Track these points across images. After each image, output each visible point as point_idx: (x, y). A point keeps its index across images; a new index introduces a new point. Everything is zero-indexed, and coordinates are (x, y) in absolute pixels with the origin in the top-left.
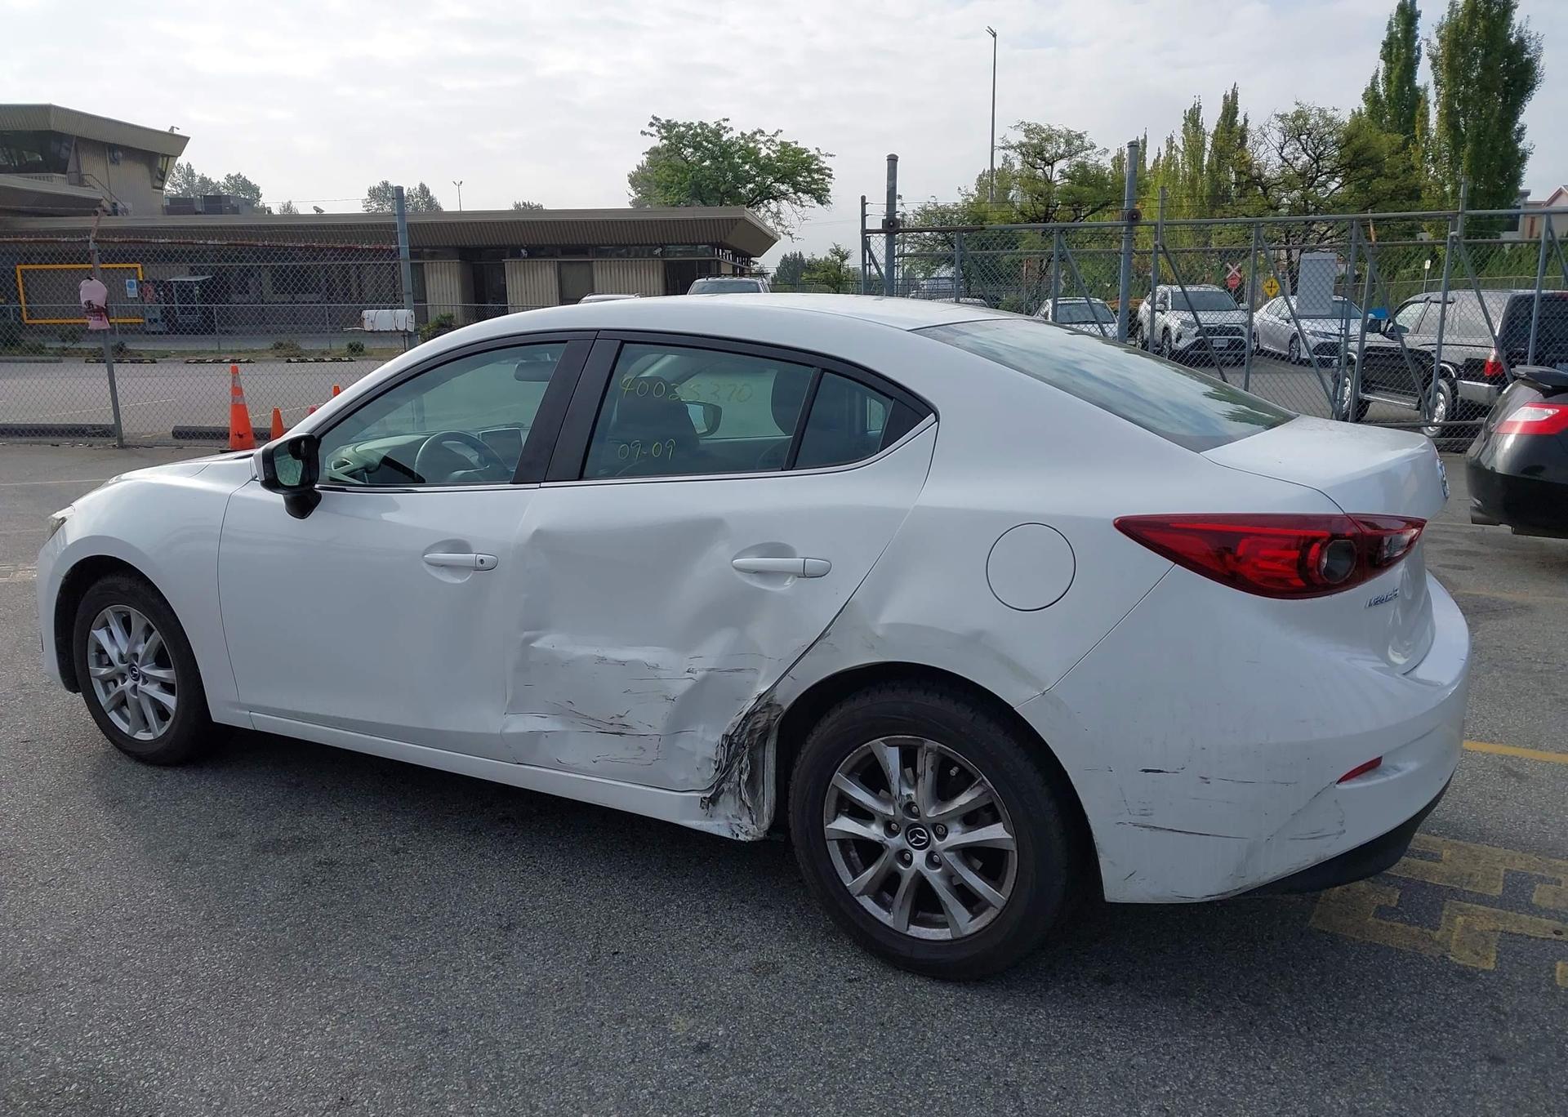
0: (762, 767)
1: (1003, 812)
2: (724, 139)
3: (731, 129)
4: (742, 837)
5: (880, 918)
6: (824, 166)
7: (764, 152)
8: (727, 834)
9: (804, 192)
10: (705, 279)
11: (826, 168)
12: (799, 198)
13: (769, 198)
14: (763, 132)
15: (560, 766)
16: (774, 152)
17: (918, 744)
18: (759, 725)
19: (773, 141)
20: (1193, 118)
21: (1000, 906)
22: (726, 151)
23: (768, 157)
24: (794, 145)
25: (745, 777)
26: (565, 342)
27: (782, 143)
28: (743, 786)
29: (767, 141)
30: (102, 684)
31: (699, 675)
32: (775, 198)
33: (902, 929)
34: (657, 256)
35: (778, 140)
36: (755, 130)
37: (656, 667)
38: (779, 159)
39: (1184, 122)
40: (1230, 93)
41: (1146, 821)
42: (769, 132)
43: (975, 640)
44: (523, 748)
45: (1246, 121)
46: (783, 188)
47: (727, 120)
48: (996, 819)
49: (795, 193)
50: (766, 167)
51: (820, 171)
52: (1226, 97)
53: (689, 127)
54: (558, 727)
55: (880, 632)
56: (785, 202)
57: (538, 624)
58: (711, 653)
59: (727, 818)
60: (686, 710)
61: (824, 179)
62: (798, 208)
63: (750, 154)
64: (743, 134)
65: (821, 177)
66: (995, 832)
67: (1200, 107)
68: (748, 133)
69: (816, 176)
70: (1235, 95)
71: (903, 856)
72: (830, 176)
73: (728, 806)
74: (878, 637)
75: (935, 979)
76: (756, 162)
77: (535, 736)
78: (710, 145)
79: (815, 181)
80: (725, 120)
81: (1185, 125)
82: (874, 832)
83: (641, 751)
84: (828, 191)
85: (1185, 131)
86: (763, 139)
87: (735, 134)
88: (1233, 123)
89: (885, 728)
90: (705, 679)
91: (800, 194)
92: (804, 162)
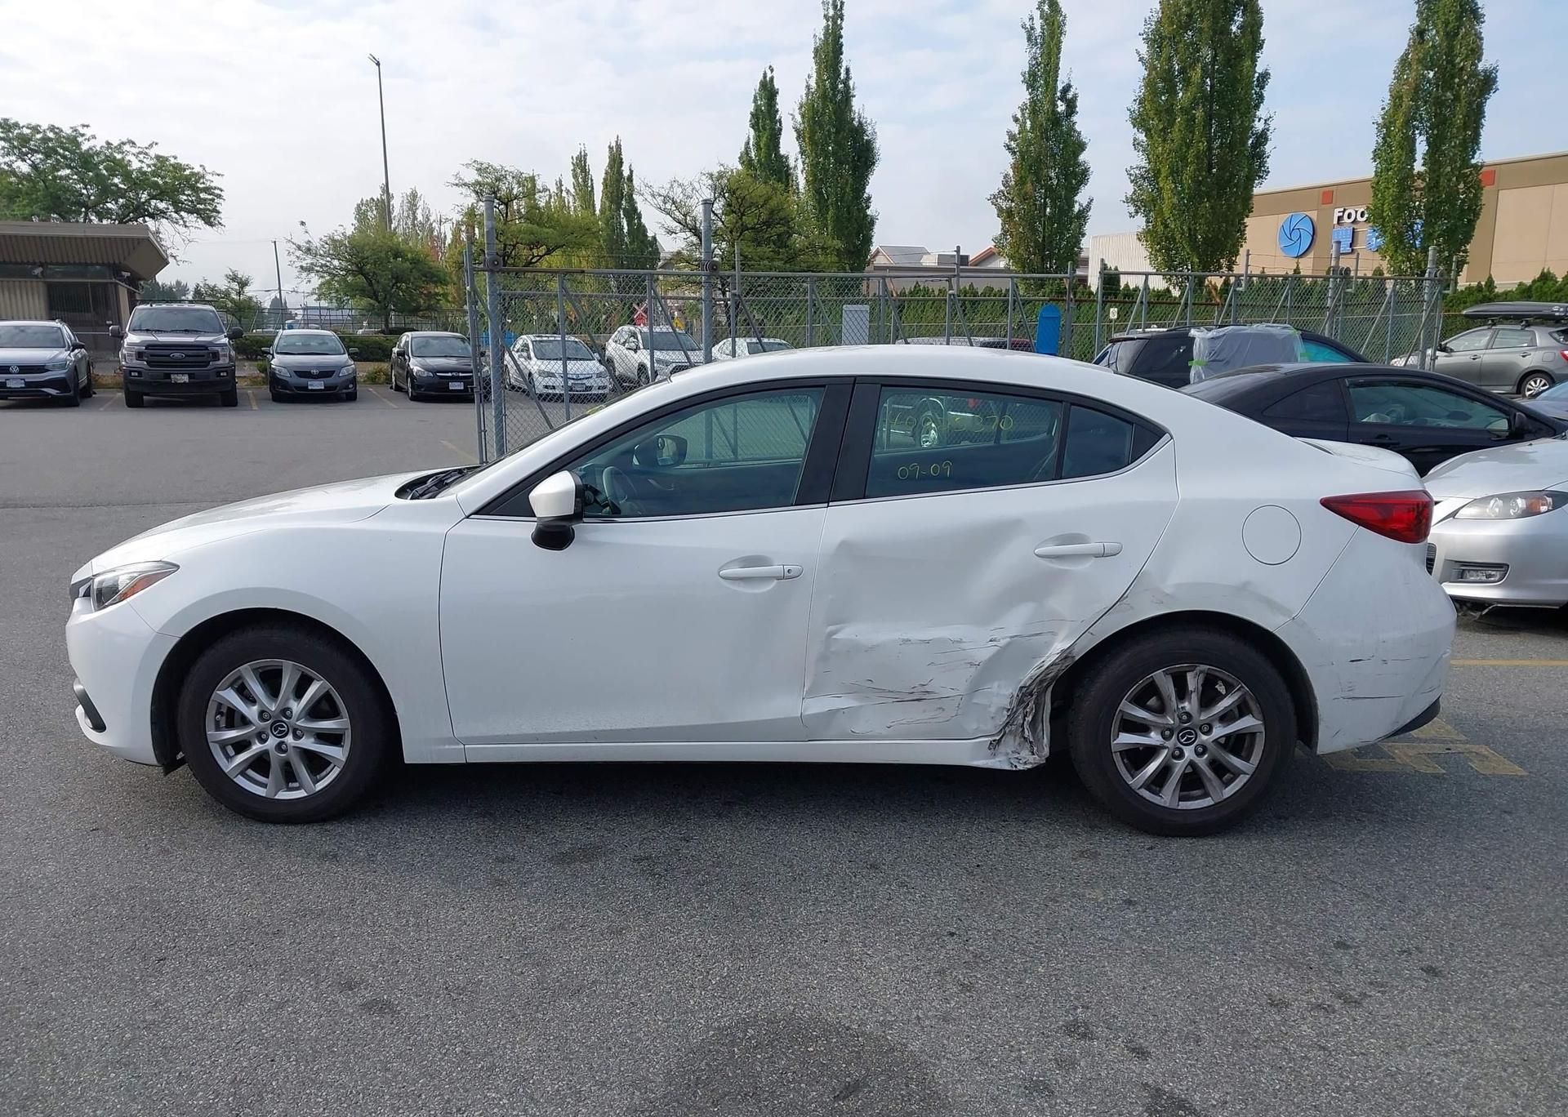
0: (1041, 712)
1: (1252, 705)
2: (85, 147)
3: (94, 137)
4: (1020, 767)
5: (1157, 803)
6: (212, 185)
7: (135, 165)
8: (1007, 767)
9: (190, 212)
11: (215, 188)
12: (182, 218)
13: (144, 216)
14: (133, 143)
15: (853, 736)
16: (149, 166)
17: (1189, 669)
18: (1050, 676)
19: (146, 154)
20: (581, 165)
21: (1250, 773)
22: (86, 161)
23: (140, 170)
24: (172, 161)
25: (1029, 718)
26: (824, 386)
27: (158, 157)
28: (1026, 726)
29: (140, 153)
31: (1003, 643)
32: (152, 216)
33: (1174, 806)
34: (37, 276)
35: (152, 152)
36: (125, 140)
37: (960, 641)
38: (155, 174)
39: (572, 168)
40: (614, 144)
41: (1351, 694)
42: (142, 143)
43: (1244, 588)
44: (808, 727)
45: (631, 172)
46: (162, 205)
47: (88, 126)
48: (1248, 711)
49: (176, 212)
50: (139, 182)
51: (207, 190)
52: (611, 148)
53: (36, 129)
54: (853, 703)
55: (1168, 591)
56: (164, 221)
57: (841, 620)
58: (1014, 623)
59: (1008, 754)
60: (988, 671)
61: (213, 200)
62: (182, 229)
63: (118, 167)
64: (108, 143)
65: (210, 197)
66: (1247, 722)
67: (586, 155)
68: (115, 143)
69: (202, 195)
70: (619, 147)
71: (1176, 753)
72: (219, 196)
73: (1009, 744)
74: (1168, 595)
75: (1204, 837)
76: (127, 176)
77: (832, 713)
78: (67, 153)
79: (204, 201)
80: (84, 126)
81: (574, 170)
82: (1151, 739)
83: (941, 711)
84: (219, 212)
85: (575, 176)
86: (135, 151)
87: (98, 144)
88: (620, 173)
89: (1163, 662)
90: (1009, 644)
91: (182, 213)
92: (188, 179)
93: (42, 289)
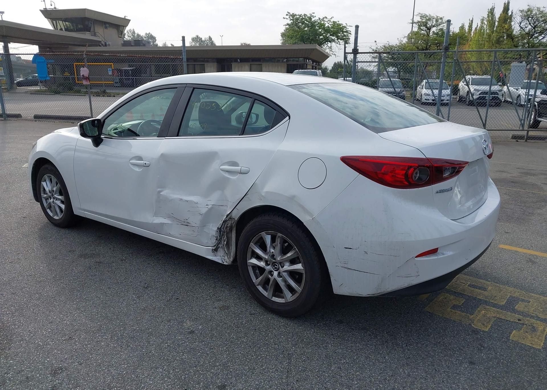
0: (230, 239)
1: (301, 260)
2: (313, 20)
3: (315, 16)
4: (225, 263)
5: (263, 294)
6: (348, 30)
7: (327, 25)
8: (221, 262)
9: (341, 39)
10: (298, 70)
11: (349, 31)
12: (339, 42)
13: (328, 42)
14: (327, 18)
15: (170, 235)
16: (330, 25)
17: (276, 234)
18: (228, 225)
19: (330, 21)
20: (491, 12)
21: (299, 292)
22: (312, 25)
23: (328, 27)
24: (338, 22)
25: (225, 243)
26: (177, 88)
27: (333, 22)
28: (225, 246)
29: (328, 21)
30: (45, 200)
31: (210, 207)
32: (330, 42)
33: (270, 298)
34: (284, 62)
35: (332, 20)
36: (324, 17)
37: (197, 203)
38: (332, 28)
39: (488, 13)
40: (507, 2)
41: (346, 266)
42: (329, 17)
43: (292, 198)
44: (158, 228)
45: (512, 13)
46: (333, 38)
47: (314, 13)
48: (299, 262)
49: (337, 40)
50: (327, 30)
51: (347, 32)
52: (505, 4)
53: (300, 16)
54: (169, 222)
55: (263, 194)
56: (333, 43)
57: (162, 186)
58: (213, 199)
59: (221, 256)
60: (207, 217)
61: (348, 35)
62: (338, 45)
63: (322, 26)
64: (319, 18)
65: (347, 34)
66: (299, 267)
67: (494, 8)
68: (321, 18)
69: (345, 34)
70: (509, 3)
71: (271, 272)
72: (350, 34)
73: (221, 252)
74: (263, 196)
75: (280, 316)
76: (324, 29)
77: (162, 224)
78: (307, 22)
79: (344, 35)
80: (313, 13)
81: (488, 14)
82: (262, 264)
83: (193, 232)
84: (349, 39)
85: (488, 17)
86: (327, 20)
87: (317, 18)
88: (507, 14)
89: (265, 228)
90: (212, 208)
91: (339, 40)
92: (341, 28)
93: (286, 65)
